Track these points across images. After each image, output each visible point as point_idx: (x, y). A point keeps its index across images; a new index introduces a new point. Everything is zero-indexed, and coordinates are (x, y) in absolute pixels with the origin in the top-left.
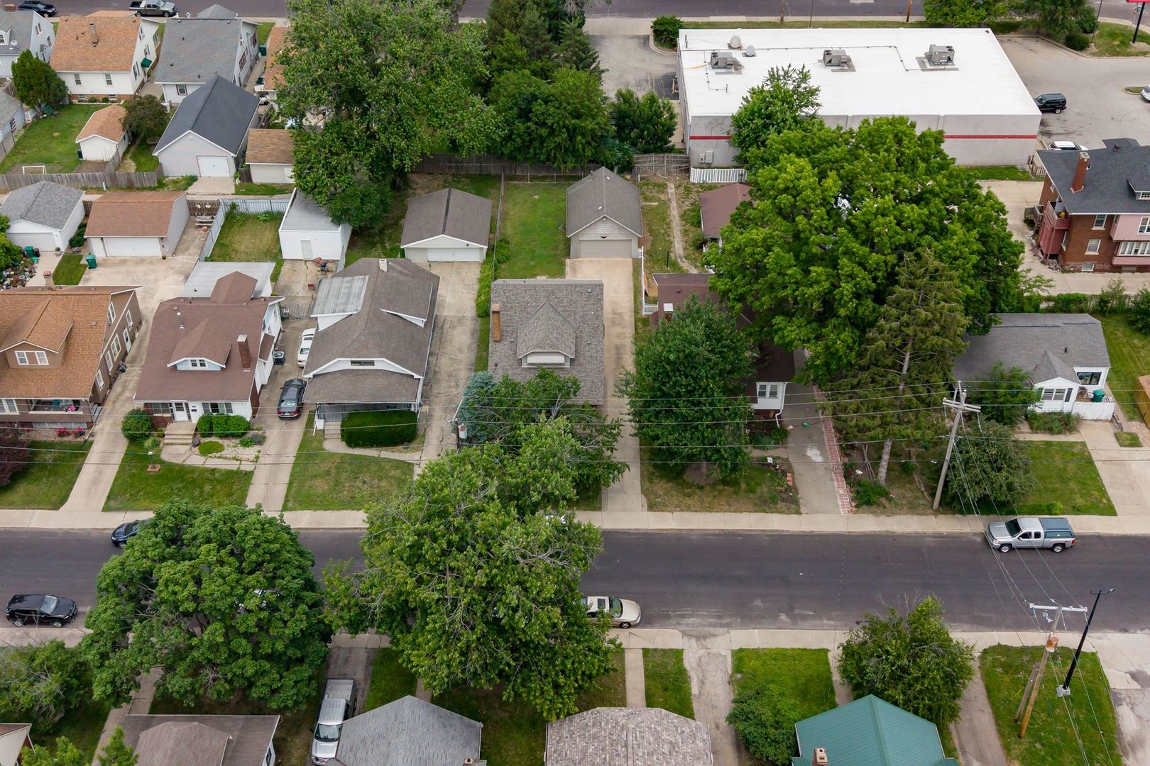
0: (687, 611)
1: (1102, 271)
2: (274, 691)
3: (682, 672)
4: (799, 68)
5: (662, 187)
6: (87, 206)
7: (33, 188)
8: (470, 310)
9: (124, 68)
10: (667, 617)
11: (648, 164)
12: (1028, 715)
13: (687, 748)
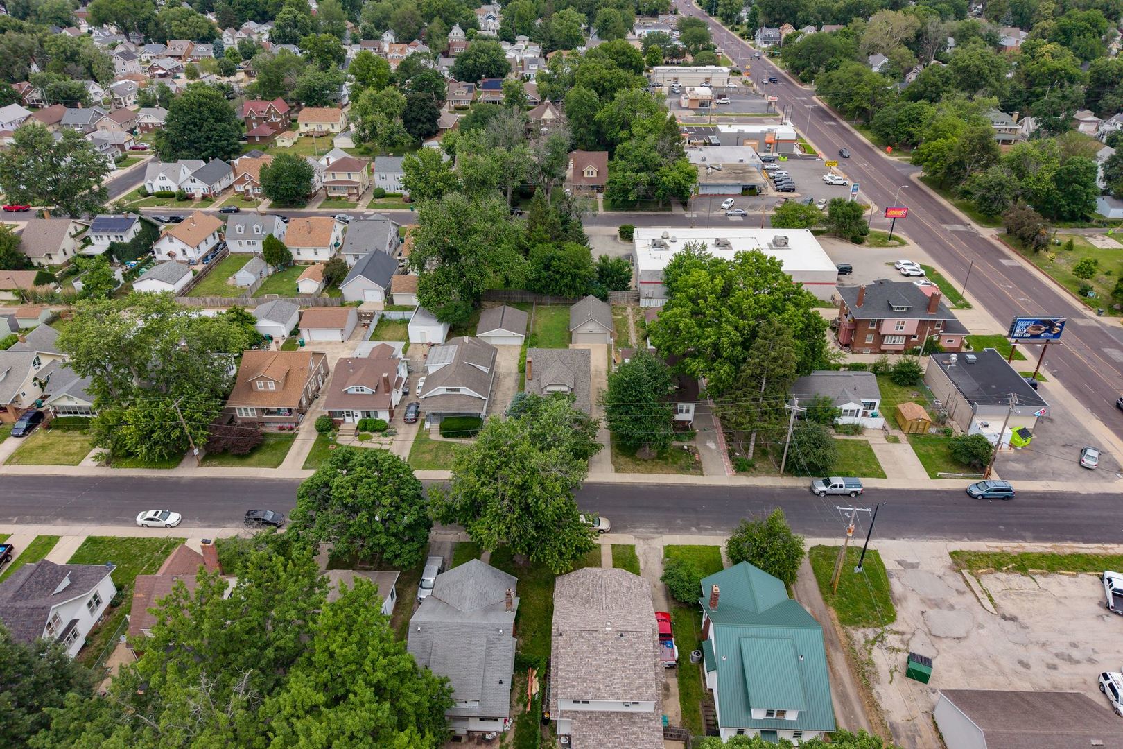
0: (638, 525)
1: (875, 353)
2: (397, 556)
3: (634, 557)
4: (701, 243)
5: (624, 309)
6: (301, 315)
7: (271, 304)
8: (515, 369)
9: (324, 245)
10: (626, 528)
11: (616, 296)
12: (837, 581)
13: (638, 591)
